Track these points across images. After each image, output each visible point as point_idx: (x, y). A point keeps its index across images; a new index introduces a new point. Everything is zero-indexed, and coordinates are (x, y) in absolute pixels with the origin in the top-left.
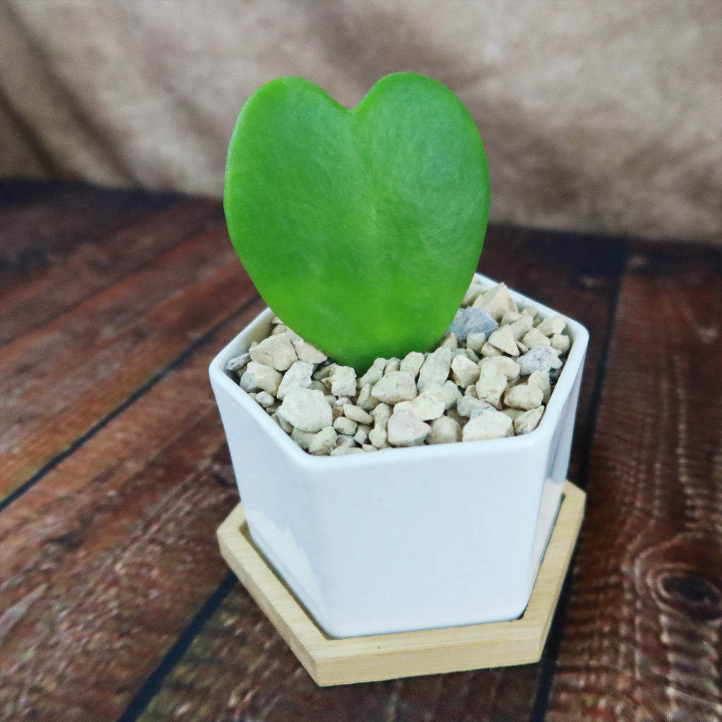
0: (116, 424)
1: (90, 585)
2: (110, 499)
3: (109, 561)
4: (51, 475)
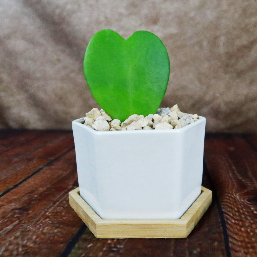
0: (30, 180)
1: (38, 219)
2: (36, 197)
3: (43, 212)
4: (9, 193)
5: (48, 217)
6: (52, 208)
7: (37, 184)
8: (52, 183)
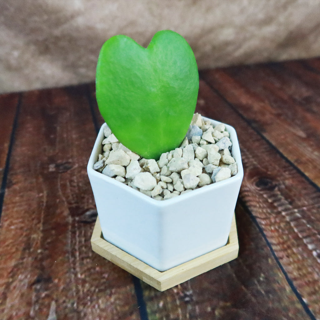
1: (74, 289)
5: (84, 282)
6: (77, 264)
7: (21, 228)
8: (42, 221)
